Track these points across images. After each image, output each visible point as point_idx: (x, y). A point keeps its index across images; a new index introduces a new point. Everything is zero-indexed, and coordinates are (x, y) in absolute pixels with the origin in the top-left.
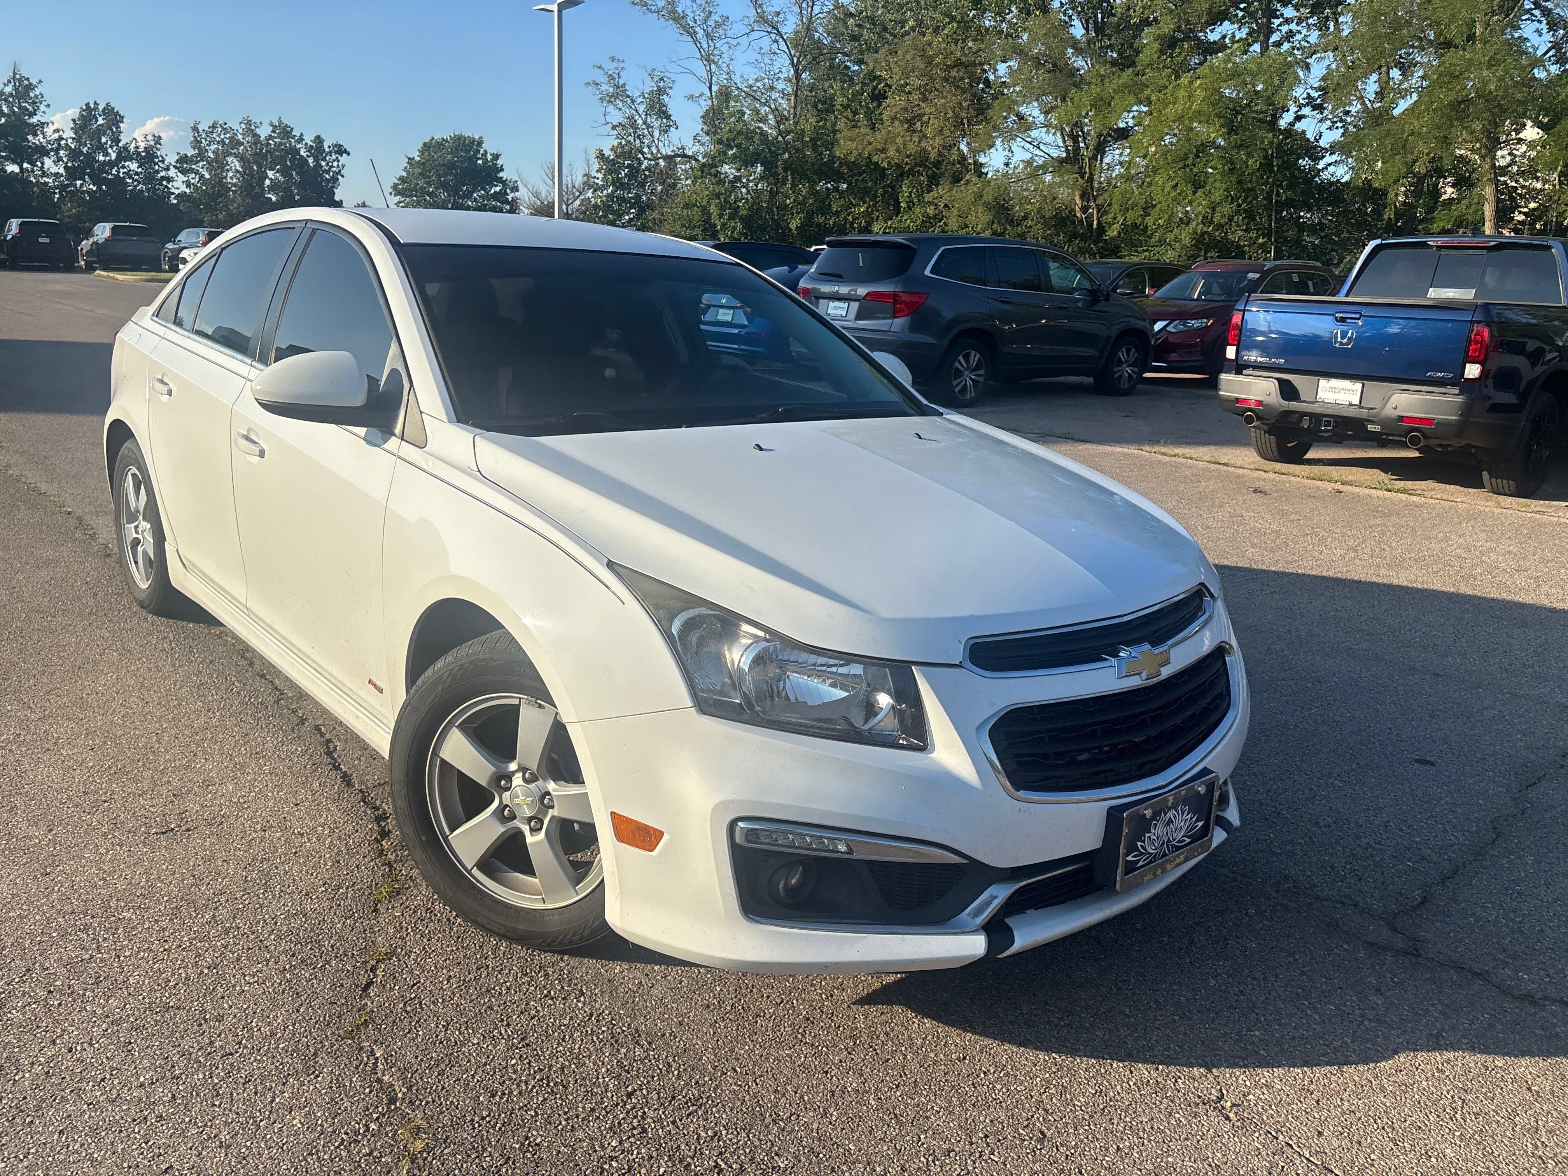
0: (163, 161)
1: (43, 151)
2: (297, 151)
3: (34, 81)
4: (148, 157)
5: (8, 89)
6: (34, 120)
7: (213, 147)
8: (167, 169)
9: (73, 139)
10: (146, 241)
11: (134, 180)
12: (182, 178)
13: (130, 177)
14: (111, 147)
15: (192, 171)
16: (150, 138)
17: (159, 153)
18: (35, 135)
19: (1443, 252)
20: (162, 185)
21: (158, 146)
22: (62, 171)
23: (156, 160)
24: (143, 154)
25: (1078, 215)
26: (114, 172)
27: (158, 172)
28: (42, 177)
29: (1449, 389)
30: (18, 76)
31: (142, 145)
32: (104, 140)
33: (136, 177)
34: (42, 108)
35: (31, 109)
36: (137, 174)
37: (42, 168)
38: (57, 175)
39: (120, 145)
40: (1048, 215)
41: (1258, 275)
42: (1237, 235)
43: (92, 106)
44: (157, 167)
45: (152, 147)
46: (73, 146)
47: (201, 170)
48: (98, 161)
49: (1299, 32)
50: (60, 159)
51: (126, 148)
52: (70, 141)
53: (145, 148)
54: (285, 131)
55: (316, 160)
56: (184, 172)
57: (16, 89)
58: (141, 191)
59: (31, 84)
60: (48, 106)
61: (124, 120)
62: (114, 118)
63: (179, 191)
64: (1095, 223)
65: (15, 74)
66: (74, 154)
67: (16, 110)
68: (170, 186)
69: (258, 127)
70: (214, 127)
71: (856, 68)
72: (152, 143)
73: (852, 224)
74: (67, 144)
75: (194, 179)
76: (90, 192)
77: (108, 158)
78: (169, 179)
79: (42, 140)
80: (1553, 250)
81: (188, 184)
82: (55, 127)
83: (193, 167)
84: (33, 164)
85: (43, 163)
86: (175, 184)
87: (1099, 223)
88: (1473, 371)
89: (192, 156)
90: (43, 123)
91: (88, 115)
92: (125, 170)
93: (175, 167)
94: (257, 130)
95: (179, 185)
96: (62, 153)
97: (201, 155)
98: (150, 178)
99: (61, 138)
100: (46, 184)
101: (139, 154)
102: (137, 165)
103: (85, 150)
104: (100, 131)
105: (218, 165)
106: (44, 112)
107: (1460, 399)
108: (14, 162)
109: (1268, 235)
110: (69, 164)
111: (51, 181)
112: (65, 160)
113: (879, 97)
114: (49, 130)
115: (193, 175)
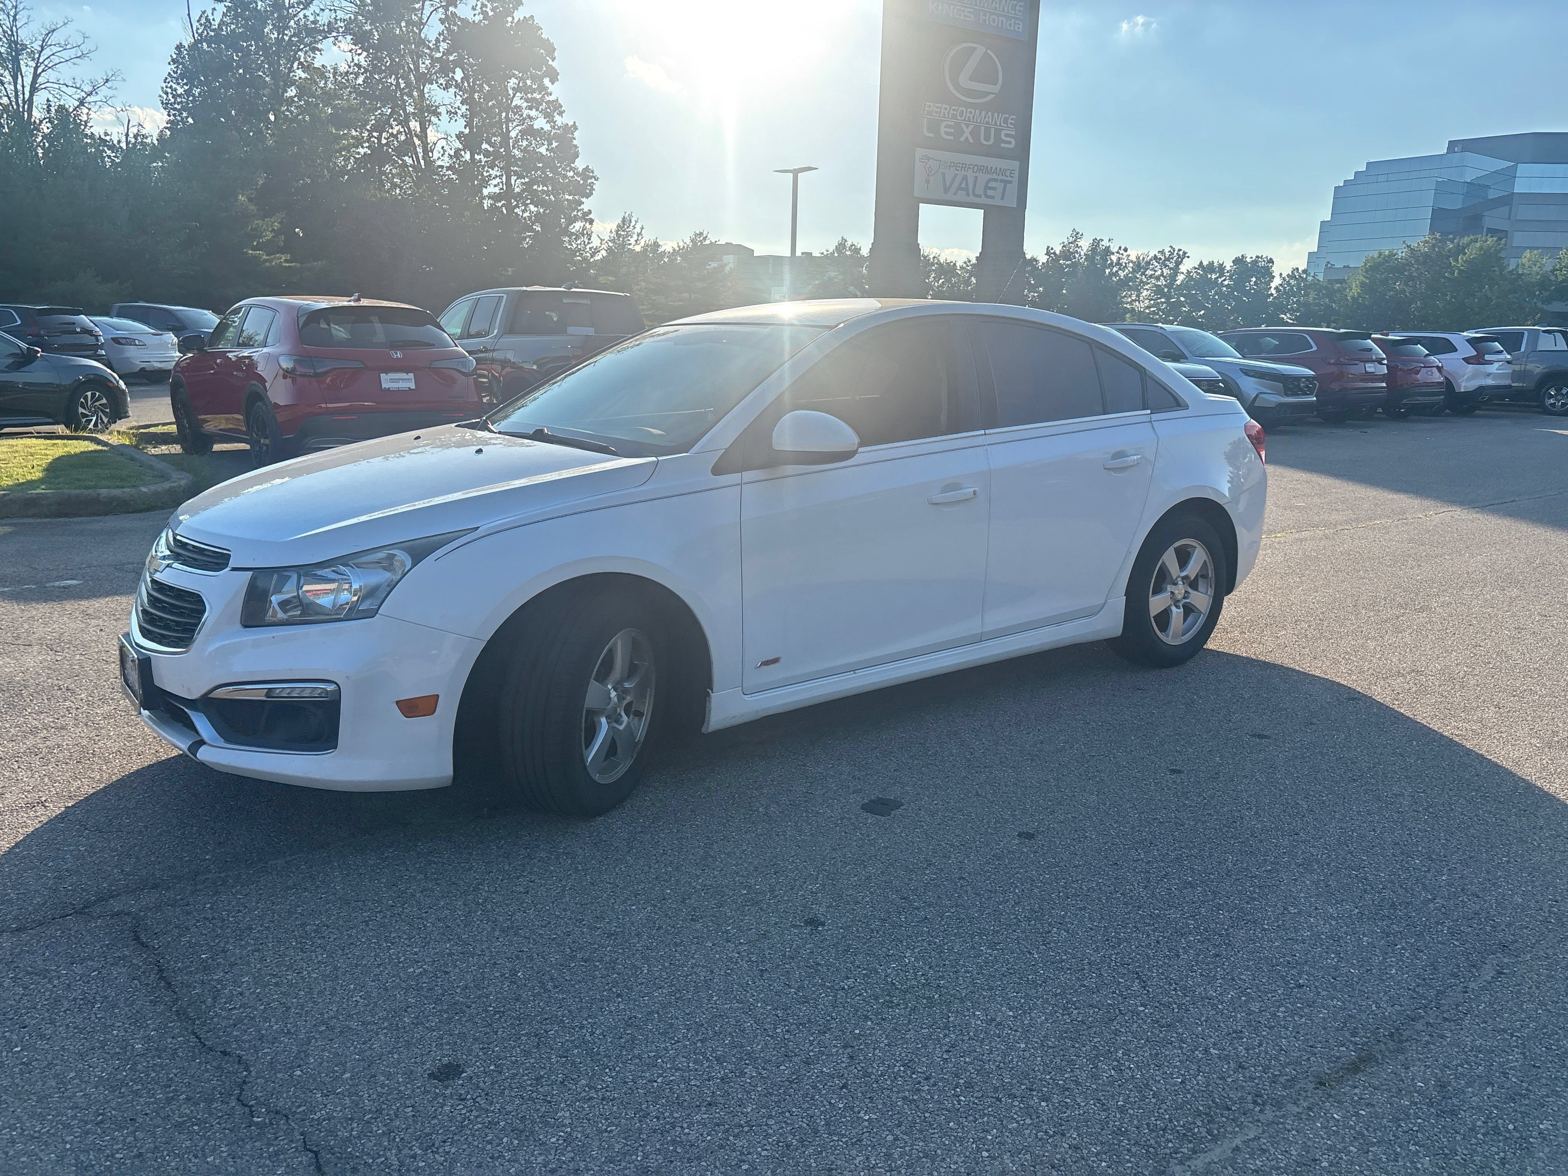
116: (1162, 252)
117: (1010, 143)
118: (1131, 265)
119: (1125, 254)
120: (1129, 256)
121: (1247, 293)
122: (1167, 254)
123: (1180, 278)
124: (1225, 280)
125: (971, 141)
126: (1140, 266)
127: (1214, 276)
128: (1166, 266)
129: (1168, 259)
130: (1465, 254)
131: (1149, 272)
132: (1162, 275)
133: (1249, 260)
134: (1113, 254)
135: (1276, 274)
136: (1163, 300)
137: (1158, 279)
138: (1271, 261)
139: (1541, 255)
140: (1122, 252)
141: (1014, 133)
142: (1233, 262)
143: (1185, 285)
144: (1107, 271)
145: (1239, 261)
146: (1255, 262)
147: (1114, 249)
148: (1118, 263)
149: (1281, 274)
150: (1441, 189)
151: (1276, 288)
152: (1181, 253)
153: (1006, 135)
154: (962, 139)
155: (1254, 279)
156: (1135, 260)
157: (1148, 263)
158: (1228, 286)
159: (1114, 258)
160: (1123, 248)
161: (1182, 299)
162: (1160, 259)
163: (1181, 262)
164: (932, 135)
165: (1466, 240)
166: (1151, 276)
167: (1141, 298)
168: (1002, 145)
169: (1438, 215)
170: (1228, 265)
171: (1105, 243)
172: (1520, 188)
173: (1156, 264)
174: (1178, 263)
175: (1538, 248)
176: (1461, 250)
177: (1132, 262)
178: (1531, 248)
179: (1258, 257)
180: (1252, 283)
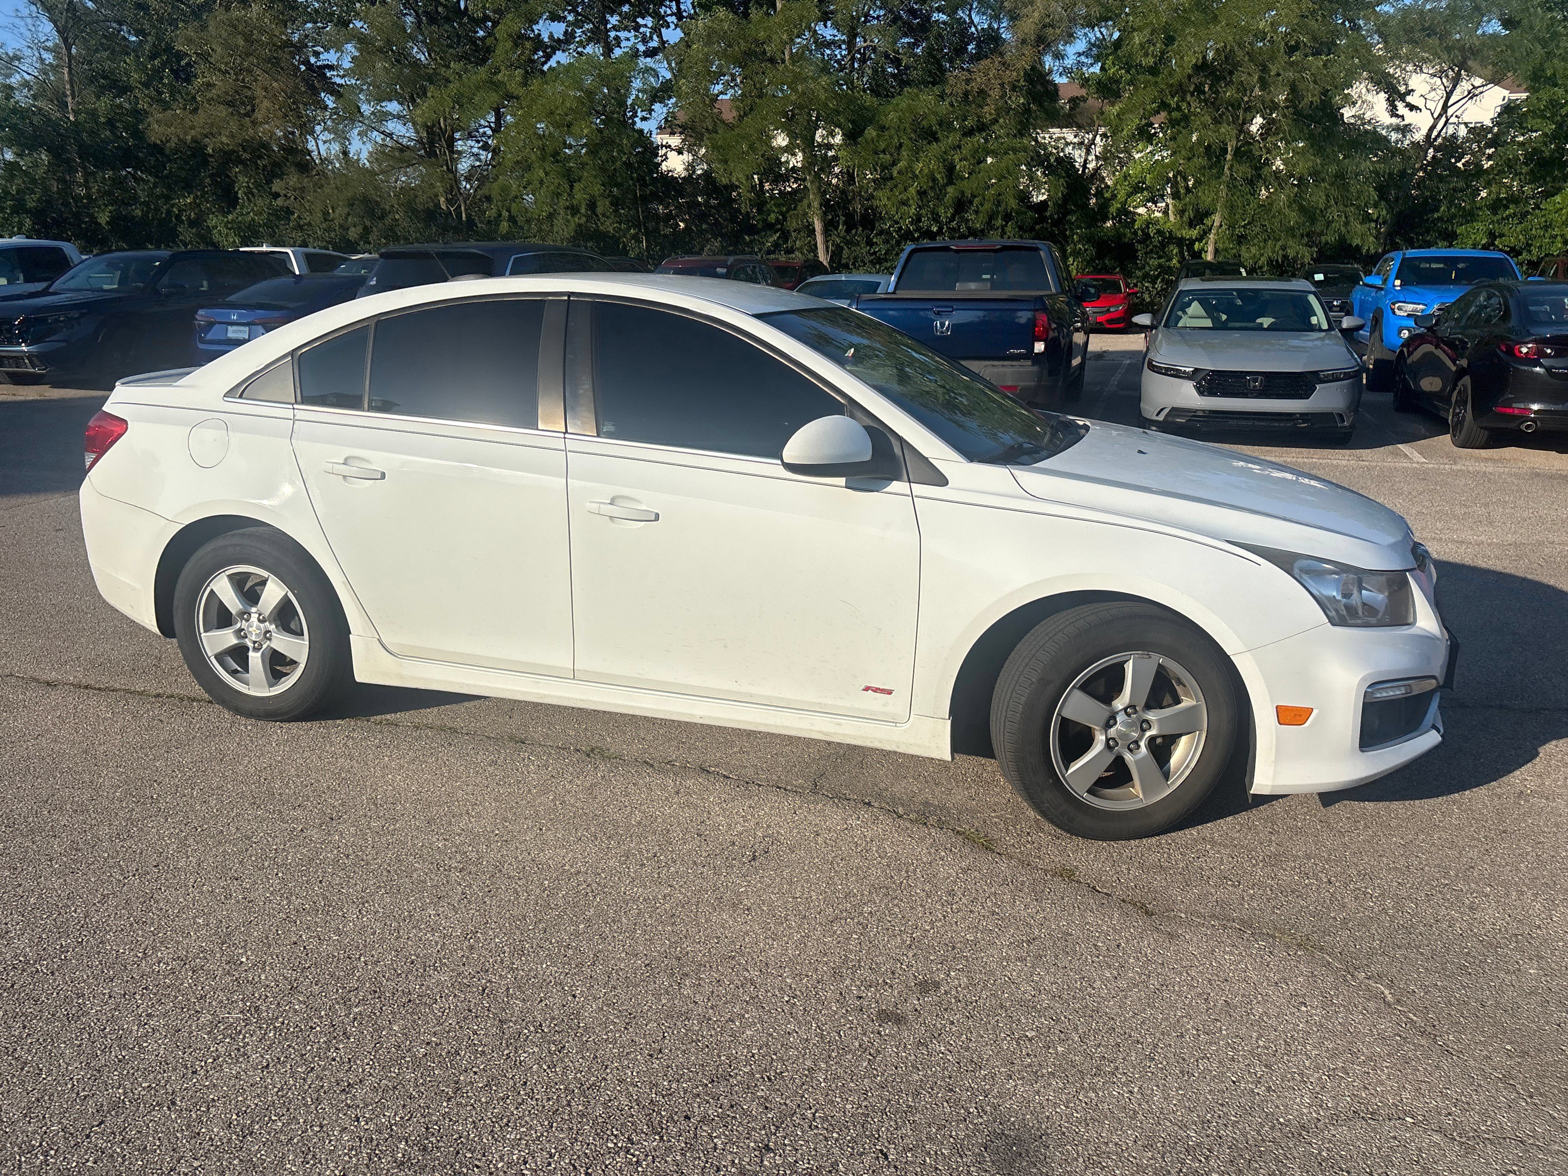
19: (961, 254)
25: (444, 207)
29: (1022, 362)
40: (420, 208)
41: (725, 270)
42: (609, 226)
49: (628, 39)
64: (464, 216)
71: (134, 39)
73: (178, 217)
80: (1042, 253)
87: (469, 216)
88: (1039, 347)
107: (1035, 368)
109: (638, 226)
113: (184, 74)
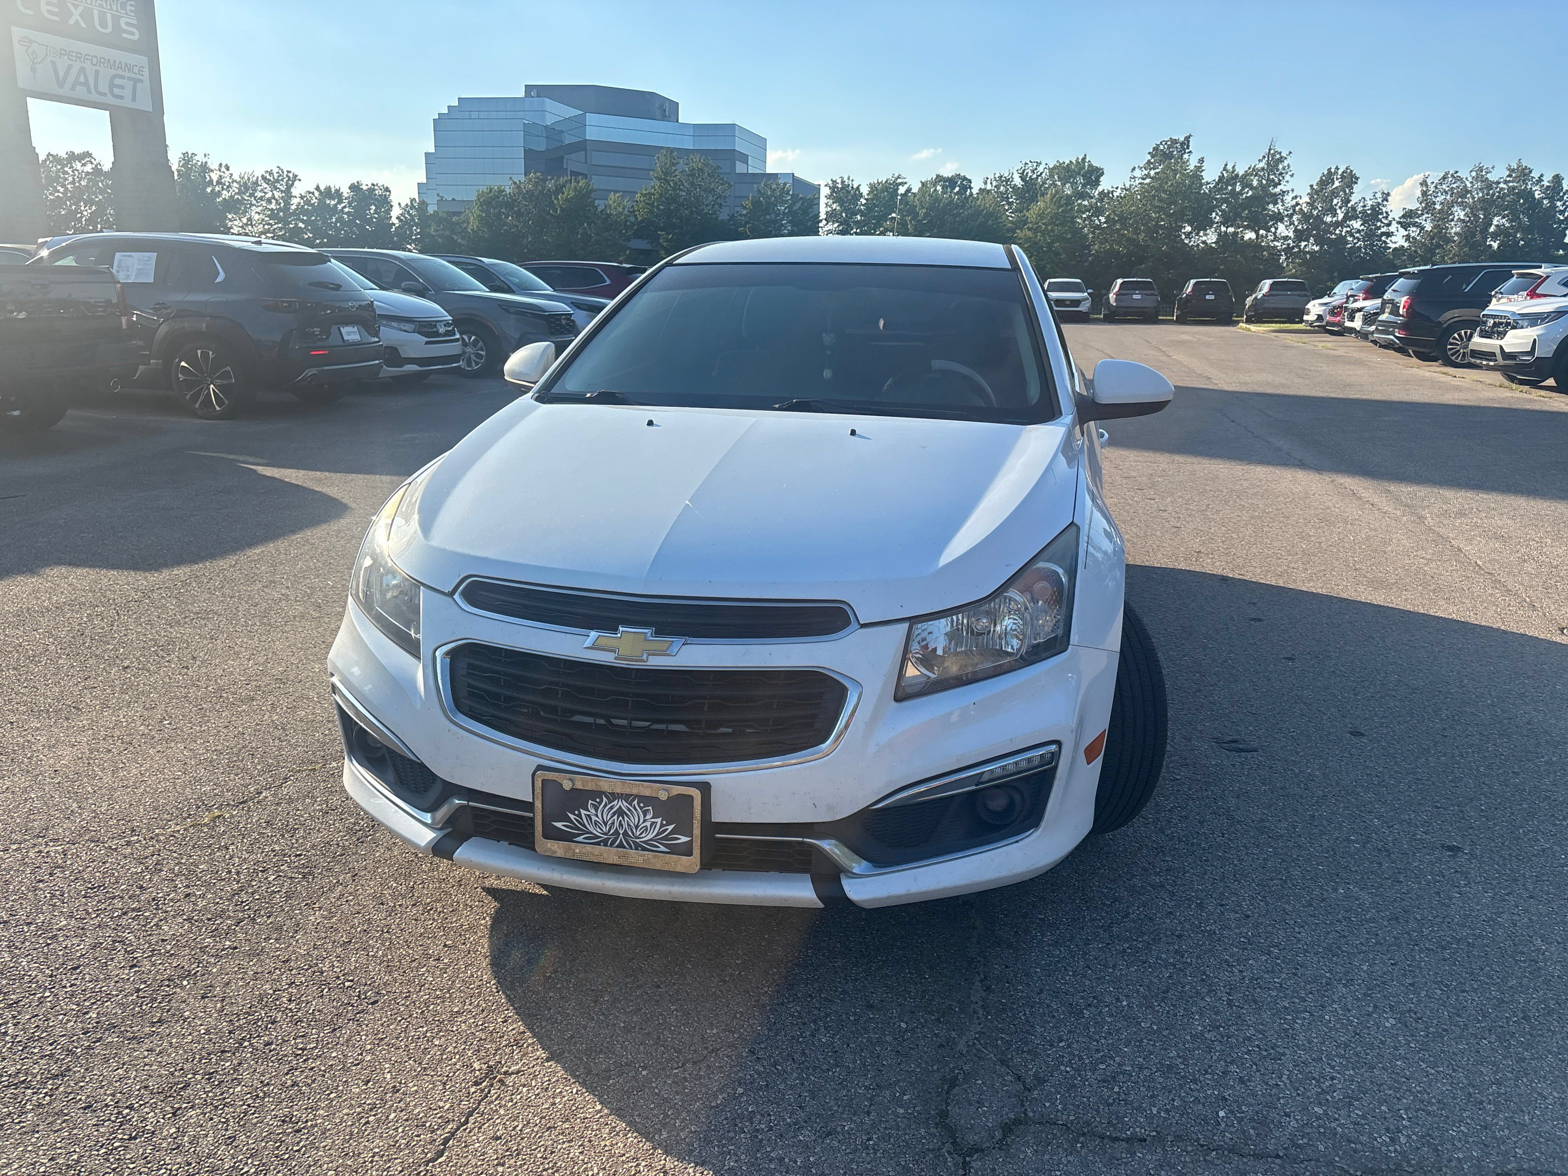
0: (1386, 218)
1: (1278, 218)
2: (1531, 193)
3: (1284, 154)
4: (1373, 215)
5: (1262, 164)
6: (1277, 190)
7: (1441, 198)
8: (1389, 225)
9: (1307, 203)
10: (1299, 296)
11: (1355, 238)
12: (1403, 232)
13: (1352, 235)
14: (1340, 208)
15: (1415, 225)
16: (1379, 195)
17: (1384, 209)
18: (1275, 203)
20: (1380, 240)
21: (1385, 203)
22: (1291, 234)
23: (1380, 217)
24: (1369, 212)
26: (1337, 232)
27: (1379, 228)
28: (1272, 241)
30: (1272, 152)
31: (1369, 203)
32: (1335, 201)
33: (1358, 235)
34: (1287, 177)
35: (1276, 180)
36: (1359, 231)
37: (1275, 233)
38: (1286, 238)
39: (1349, 205)
43: (1333, 170)
44: (1379, 224)
45: (1379, 204)
46: (1306, 210)
47: (1423, 222)
48: (1325, 223)
50: (1292, 223)
51: (1354, 209)
52: (1305, 205)
53: (1372, 206)
54: (1523, 173)
55: (1552, 200)
56: (1405, 226)
57: (1268, 164)
58: (1360, 248)
59: (1281, 157)
60: (1292, 176)
61: (1359, 181)
62: (1350, 179)
63: (1397, 246)
65: (1270, 150)
66: (1306, 217)
67: (1264, 182)
68: (1388, 241)
69: (1490, 172)
70: (1444, 178)
72: (1380, 200)
74: (1301, 209)
75: (1414, 232)
76: (1313, 253)
77: (1335, 219)
78: (1389, 234)
79: (1280, 207)
81: (1407, 238)
82: (1294, 195)
83: (1417, 220)
84: (1268, 230)
85: (1276, 229)
86: (1393, 239)
89: (1417, 209)
90: (1284, 192)
91: (1327, 179)
92: (1348, 229)
93: (1398, 223)
94: (1489, 176)
95: (1398, 239)
96: (1295, 218)
97: (1429, 207)
98: (1370, 235)
99: (1297, 204)
100: (1275, 247)
101: (1364, 212)
102: (1360, 223)
103: (1315, 213)
104: (1334, 194)
105: (1444, 216)
106: (1287, 182)
108: (1253, 230)
110: (1300, 227)
111: (1279, 244)
112: (1296, 223)
114: (1288, 198)
115: (1414, 229)
116: (271, 173)
117: (133, 34)
118: (235, 184)
119: (227, 173)
120: (232, 175)
121: (369, 222)
122: (276, 176)
123: (295, 201)
124: (345, 207)
125: (83, 25)
126: (248, 186)
127: (333, 202)
128: (276, 188)
129: (277, 181)
130: (563, 193)
131: (259, 194)
132: (273, 197)
133: (365, 188)
134: (212, 171)
135: (395, 203)
136: (280, 225)
137: (269, 201)
138: (387, 190)
139: (622, 197)
140: (223, 169)
141: (136, 22)
142: (350, 188)
143: (300, 210)
144: (209, 190)
145: (355, 188)
146: (371, 190)
147: (213, 165)
148: (219, 182)
149: (399, 204)
150: (529, 130)
151: (398, 218)
152: (291, 175)
153: (127, 24)
154: (72, 22)
155: (373, 207)
156: (239, 179)
157: (256, 183)
158: (348, 213)
159: (215, 177)
160: (224, 164)
161: (301, 225)
162: (269, 180)
163: (293, 184)
164: (31, 13)
165: (562, 180)
166: (261, 198)
167: (254, 223)
168: (124, 35)
169: (530, 155)
170: (346, 192)
171: (200, 158)
172: (591, 134)
173: (266, 186)
174: (289, 187)
175: (619, 192)
176: (559, 189)
177: (235, 181)
178: (616, 192)
179: (373, 185)
180: (372, 211)
